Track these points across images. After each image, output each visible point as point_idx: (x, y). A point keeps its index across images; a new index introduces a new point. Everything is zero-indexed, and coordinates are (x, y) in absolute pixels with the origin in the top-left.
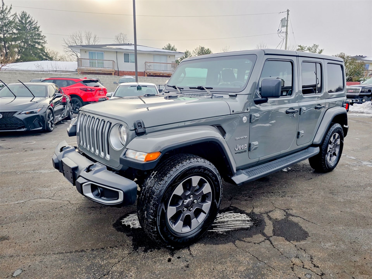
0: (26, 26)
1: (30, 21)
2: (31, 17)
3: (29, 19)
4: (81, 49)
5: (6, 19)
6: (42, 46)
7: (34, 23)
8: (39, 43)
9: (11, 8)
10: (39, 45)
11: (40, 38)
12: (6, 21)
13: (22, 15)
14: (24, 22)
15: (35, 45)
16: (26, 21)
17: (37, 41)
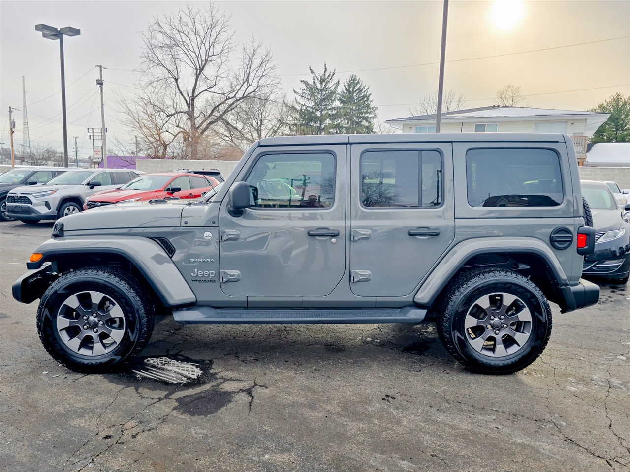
0: (353, 95)
1: (359, 89)
2: (361, 82)
3: (359, 86)
4: (404, 123)
5: (327, 90)
6: (369, 122)
7: (364, 90)
8: (366, 119)
9: (333, 75)
10: (366, 121)
11: (369, 111)
12: (327, 92)
13: (350, 81)
14: (351, 90)
15: (361, 122)
16: (354, 88)
17: (363, 115)
